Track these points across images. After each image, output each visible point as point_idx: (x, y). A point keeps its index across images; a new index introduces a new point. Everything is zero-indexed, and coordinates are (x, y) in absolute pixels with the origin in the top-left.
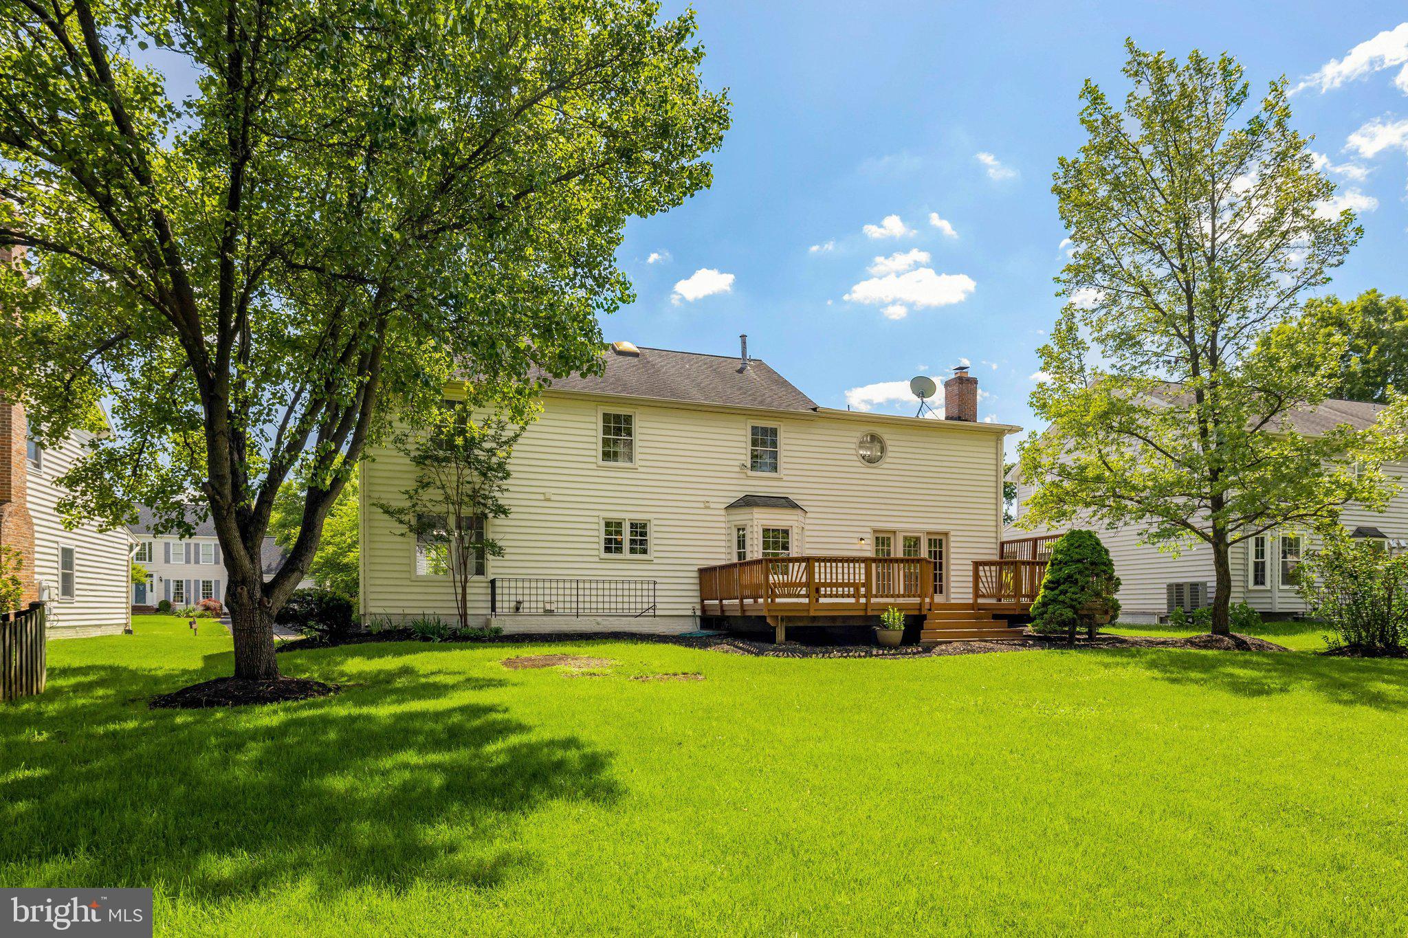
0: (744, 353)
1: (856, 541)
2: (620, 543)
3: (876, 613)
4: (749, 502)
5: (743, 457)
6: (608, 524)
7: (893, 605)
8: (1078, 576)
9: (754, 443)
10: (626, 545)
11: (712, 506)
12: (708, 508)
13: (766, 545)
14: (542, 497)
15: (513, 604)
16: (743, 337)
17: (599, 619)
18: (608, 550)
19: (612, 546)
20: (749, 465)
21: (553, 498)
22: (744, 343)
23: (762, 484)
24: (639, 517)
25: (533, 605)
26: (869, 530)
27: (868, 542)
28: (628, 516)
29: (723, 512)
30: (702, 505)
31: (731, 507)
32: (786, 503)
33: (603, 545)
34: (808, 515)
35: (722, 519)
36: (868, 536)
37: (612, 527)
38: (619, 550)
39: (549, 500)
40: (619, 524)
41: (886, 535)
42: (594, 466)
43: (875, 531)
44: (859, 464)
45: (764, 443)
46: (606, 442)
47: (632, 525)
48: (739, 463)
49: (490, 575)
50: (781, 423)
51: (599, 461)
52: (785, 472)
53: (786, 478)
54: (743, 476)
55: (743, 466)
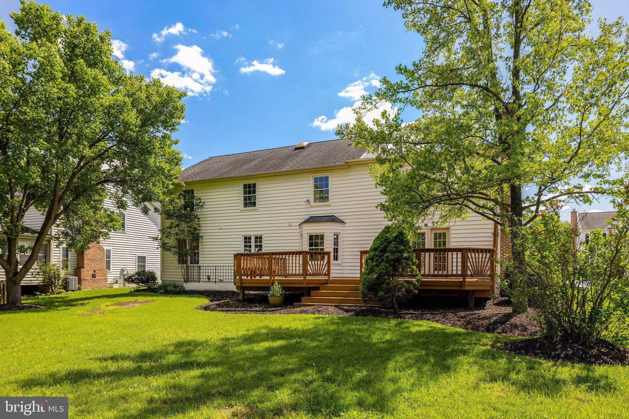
2: (250, 246)
4: (311, 220)
5: (309, 196)
6: (245, 238)
9: (316, 187)
10: (253, 248)
11: (293, 224)
12: (290, 226)
13: (311, 244)
14: (219, 228)
18: (246, 251)
19: (247, 249)
20: (312, 199)
21: (223, 228)
23: (321, 210)
24: (258, 233)
25: (214, 277)
28: (253, 234)
29: (298, 227)
30: (287, 225)
32: (333, 219)
33: (243, 249)
34: (346, 225)
35: (297, 231)
37: (247, 240)
38: (250, 250)
39: (221, 229)
40: (250, 238)
42: (239, 211)
45: (321, 186)
46: (245, 199)
47: (256, 238)
48: (306, 200)
49: (200, 265)
50: (330, 173)
51: (242, 208)
52: (333, 201)
53: (333, 204)
54: (308, 206)
55: (308, 201)
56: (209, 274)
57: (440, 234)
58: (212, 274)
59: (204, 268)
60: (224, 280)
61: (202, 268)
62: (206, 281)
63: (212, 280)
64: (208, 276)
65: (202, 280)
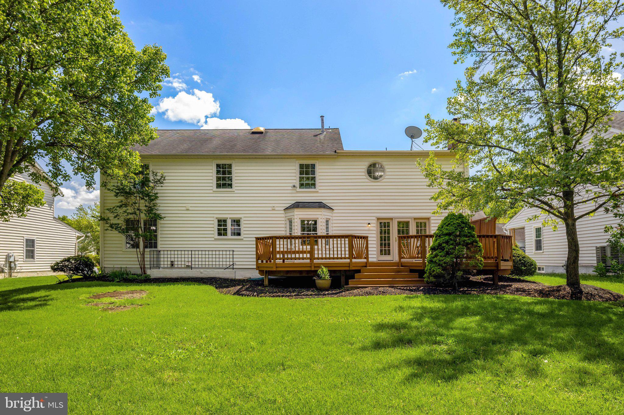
0: (323, 126)
1: (366, 225)
2: (225, 230)
3: (316, 269)
4: (297, 205)
5: (294, 181)
6: (219, 221)
7: (323, 264)
8: (444, 245)
9: (301, 173)
10: (229, 232)
11: (276, 209)
12: (274, 210)
13: (303, 229)
14: (184, 208)
15: (169, 263)
16: (322, 117)
17: (202, 270)
18: (220, 234)
19: (222, 232)
20: (298, 185)
21: (190, 209)
22: (322, 120)
23: (307, 195)
24: (236, 216)
25: (180, 263)
26: (374, 218)
27: (375, 225)
28: (229, 216)
29: (283, 212)
30: (270, 209)
31: (287, 209)
32: (320, 205)
33: (216, 232)
34: (335, 211)
35: (283, 215)
36: (375, 222)
37: (222, 223)
38: (225, 234)
39: (188, 210)
40: (225, 221)
41: (386, 221)
42: (211, 192)
43: (378, 219)
44: (367, 180)
45: (307, 173)
46: (218, 179)
47: (233, 221)
48: (292, 185)
49: (159, 248)
50: (317, 161)
51: (215, 189)
52: (320, 188)
53: (320, 191)
54: (294, 191)
55: (294, 186)
56: (173, 260)
57: (421, 223)
58: (176, 259)
59: (166, 253)
60: (193, 266)
61: (162, 253)
62: (167, 268)
63: (176, 266)
64: (172, 262)
65: (162, 266)
